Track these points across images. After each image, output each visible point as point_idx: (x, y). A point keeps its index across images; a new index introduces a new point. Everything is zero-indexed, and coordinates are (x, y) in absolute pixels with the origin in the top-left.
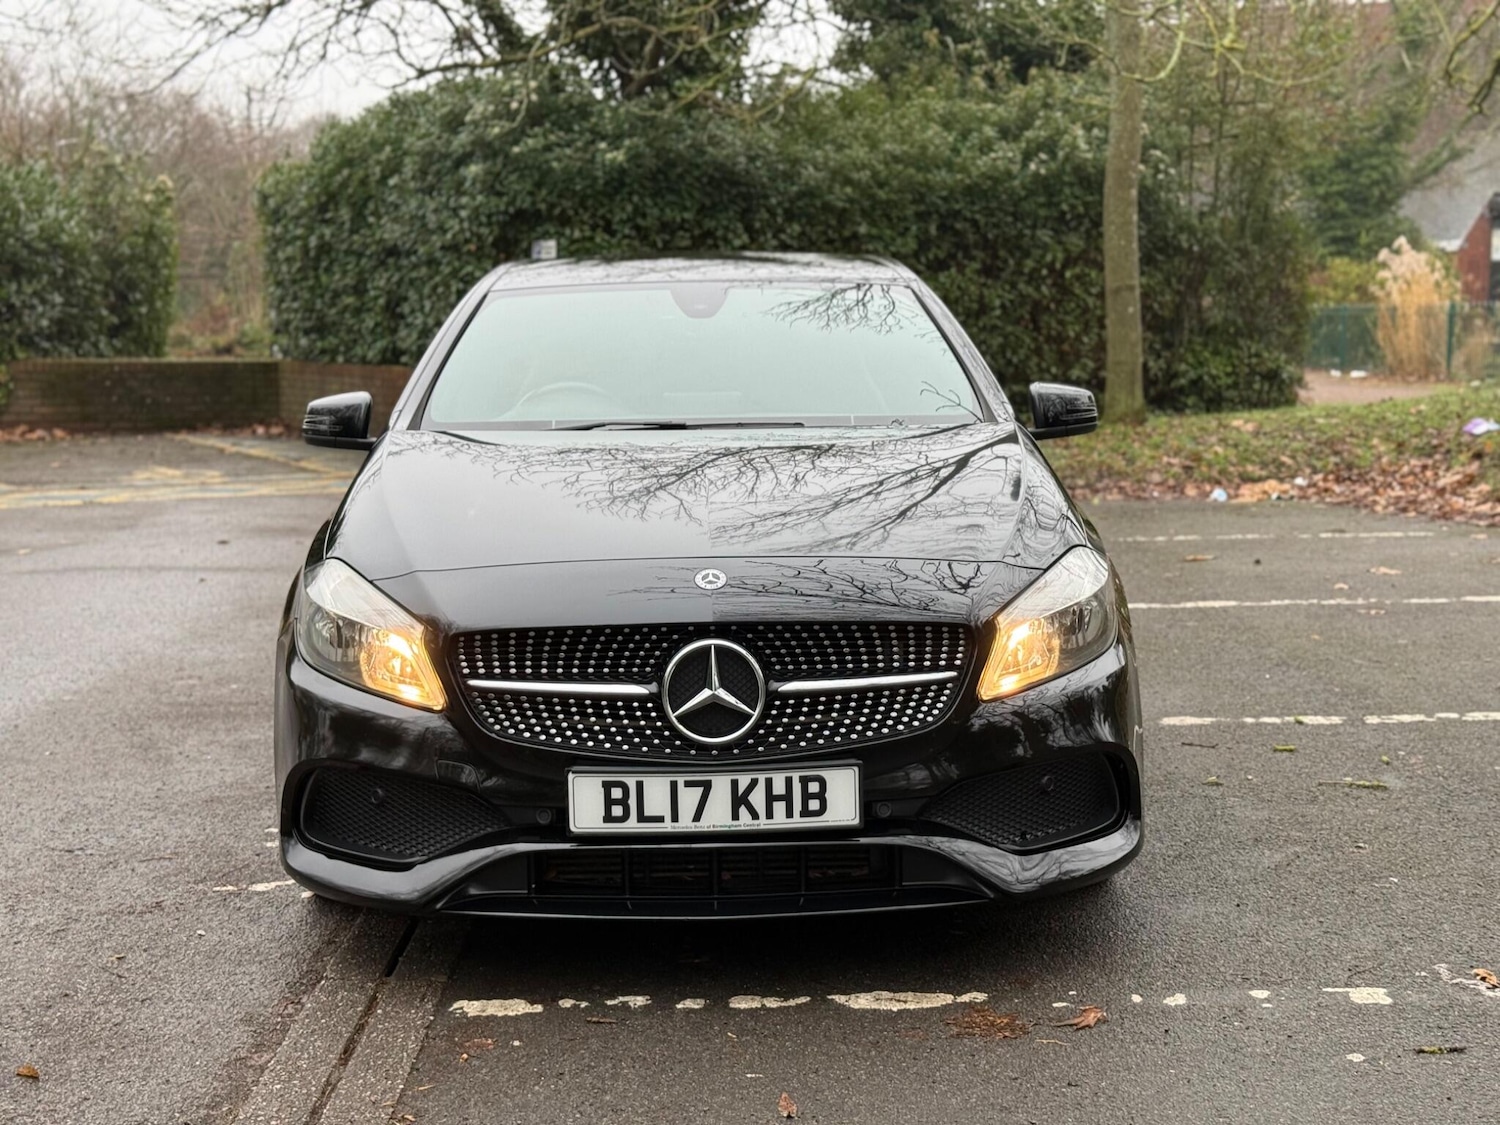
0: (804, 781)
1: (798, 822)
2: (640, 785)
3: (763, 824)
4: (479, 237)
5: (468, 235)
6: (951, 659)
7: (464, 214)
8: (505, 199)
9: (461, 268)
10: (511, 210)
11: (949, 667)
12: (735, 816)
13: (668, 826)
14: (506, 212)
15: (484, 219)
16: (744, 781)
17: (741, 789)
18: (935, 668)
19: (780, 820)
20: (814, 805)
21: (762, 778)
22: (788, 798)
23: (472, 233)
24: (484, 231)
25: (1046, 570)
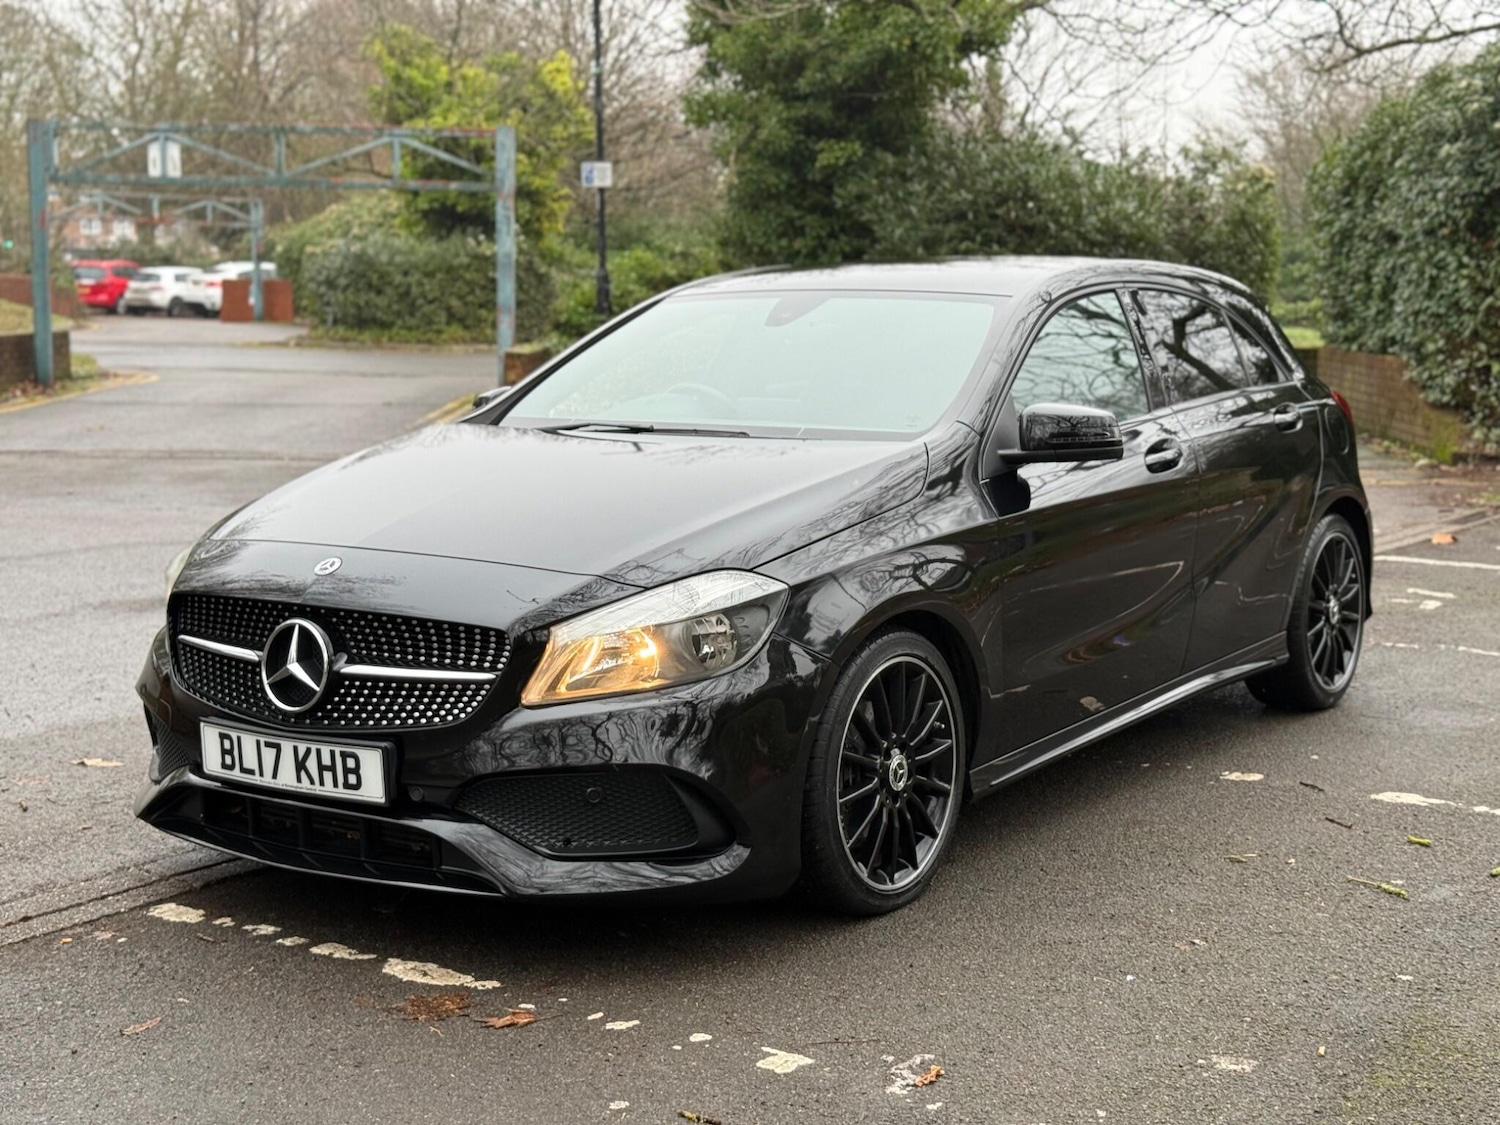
0: (344, 755)
1: (341, 793)
2: (239, 739)
3: (317, 790)
4: (1455, 222)
5: (1443, 217)
6: (494, 663)
7: (1440, 195)
8: (1481, 179)
9: (1436, 252)
10: (1487, 191)
11: (492, 669)
12: (299, 780)
13: (256, 780)
14: (1480, 194)
15: (1458, 201)
16: (302, 748)
17: (301, 755)
18: (480, 669)
19: (328, 790)
20: (352, 779)
21: (314, 747)
22: (332, 768)
23: (1448, 217)
24: (1458, 213)
25: (647, 589)
